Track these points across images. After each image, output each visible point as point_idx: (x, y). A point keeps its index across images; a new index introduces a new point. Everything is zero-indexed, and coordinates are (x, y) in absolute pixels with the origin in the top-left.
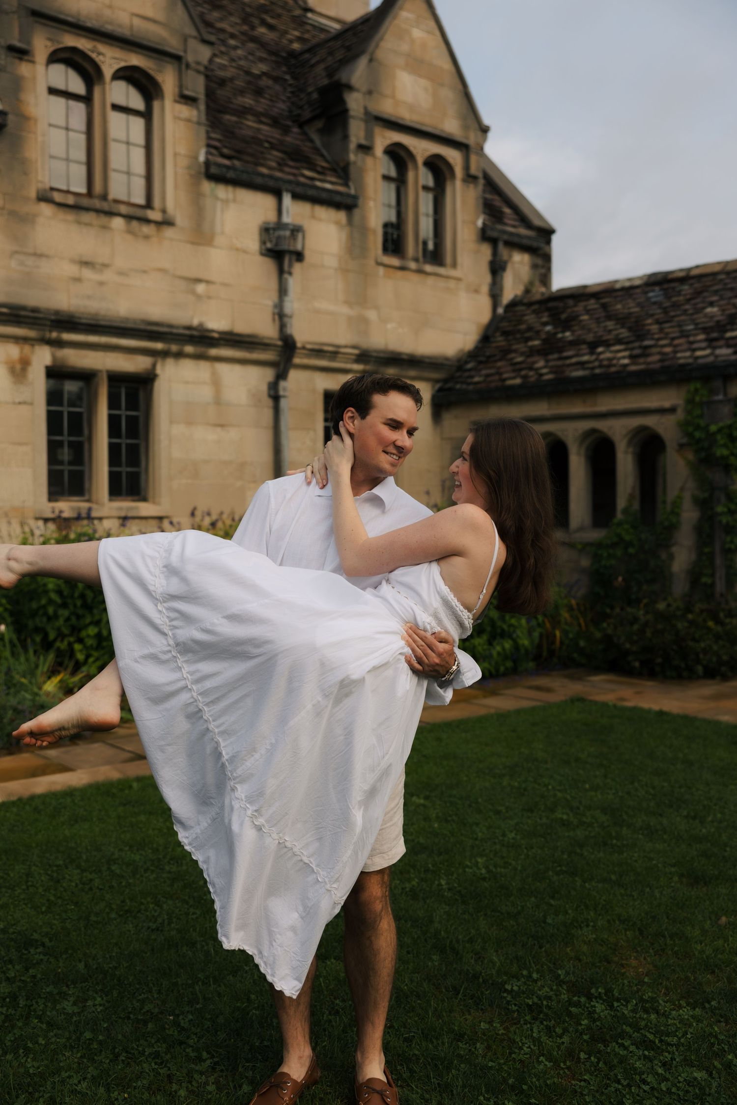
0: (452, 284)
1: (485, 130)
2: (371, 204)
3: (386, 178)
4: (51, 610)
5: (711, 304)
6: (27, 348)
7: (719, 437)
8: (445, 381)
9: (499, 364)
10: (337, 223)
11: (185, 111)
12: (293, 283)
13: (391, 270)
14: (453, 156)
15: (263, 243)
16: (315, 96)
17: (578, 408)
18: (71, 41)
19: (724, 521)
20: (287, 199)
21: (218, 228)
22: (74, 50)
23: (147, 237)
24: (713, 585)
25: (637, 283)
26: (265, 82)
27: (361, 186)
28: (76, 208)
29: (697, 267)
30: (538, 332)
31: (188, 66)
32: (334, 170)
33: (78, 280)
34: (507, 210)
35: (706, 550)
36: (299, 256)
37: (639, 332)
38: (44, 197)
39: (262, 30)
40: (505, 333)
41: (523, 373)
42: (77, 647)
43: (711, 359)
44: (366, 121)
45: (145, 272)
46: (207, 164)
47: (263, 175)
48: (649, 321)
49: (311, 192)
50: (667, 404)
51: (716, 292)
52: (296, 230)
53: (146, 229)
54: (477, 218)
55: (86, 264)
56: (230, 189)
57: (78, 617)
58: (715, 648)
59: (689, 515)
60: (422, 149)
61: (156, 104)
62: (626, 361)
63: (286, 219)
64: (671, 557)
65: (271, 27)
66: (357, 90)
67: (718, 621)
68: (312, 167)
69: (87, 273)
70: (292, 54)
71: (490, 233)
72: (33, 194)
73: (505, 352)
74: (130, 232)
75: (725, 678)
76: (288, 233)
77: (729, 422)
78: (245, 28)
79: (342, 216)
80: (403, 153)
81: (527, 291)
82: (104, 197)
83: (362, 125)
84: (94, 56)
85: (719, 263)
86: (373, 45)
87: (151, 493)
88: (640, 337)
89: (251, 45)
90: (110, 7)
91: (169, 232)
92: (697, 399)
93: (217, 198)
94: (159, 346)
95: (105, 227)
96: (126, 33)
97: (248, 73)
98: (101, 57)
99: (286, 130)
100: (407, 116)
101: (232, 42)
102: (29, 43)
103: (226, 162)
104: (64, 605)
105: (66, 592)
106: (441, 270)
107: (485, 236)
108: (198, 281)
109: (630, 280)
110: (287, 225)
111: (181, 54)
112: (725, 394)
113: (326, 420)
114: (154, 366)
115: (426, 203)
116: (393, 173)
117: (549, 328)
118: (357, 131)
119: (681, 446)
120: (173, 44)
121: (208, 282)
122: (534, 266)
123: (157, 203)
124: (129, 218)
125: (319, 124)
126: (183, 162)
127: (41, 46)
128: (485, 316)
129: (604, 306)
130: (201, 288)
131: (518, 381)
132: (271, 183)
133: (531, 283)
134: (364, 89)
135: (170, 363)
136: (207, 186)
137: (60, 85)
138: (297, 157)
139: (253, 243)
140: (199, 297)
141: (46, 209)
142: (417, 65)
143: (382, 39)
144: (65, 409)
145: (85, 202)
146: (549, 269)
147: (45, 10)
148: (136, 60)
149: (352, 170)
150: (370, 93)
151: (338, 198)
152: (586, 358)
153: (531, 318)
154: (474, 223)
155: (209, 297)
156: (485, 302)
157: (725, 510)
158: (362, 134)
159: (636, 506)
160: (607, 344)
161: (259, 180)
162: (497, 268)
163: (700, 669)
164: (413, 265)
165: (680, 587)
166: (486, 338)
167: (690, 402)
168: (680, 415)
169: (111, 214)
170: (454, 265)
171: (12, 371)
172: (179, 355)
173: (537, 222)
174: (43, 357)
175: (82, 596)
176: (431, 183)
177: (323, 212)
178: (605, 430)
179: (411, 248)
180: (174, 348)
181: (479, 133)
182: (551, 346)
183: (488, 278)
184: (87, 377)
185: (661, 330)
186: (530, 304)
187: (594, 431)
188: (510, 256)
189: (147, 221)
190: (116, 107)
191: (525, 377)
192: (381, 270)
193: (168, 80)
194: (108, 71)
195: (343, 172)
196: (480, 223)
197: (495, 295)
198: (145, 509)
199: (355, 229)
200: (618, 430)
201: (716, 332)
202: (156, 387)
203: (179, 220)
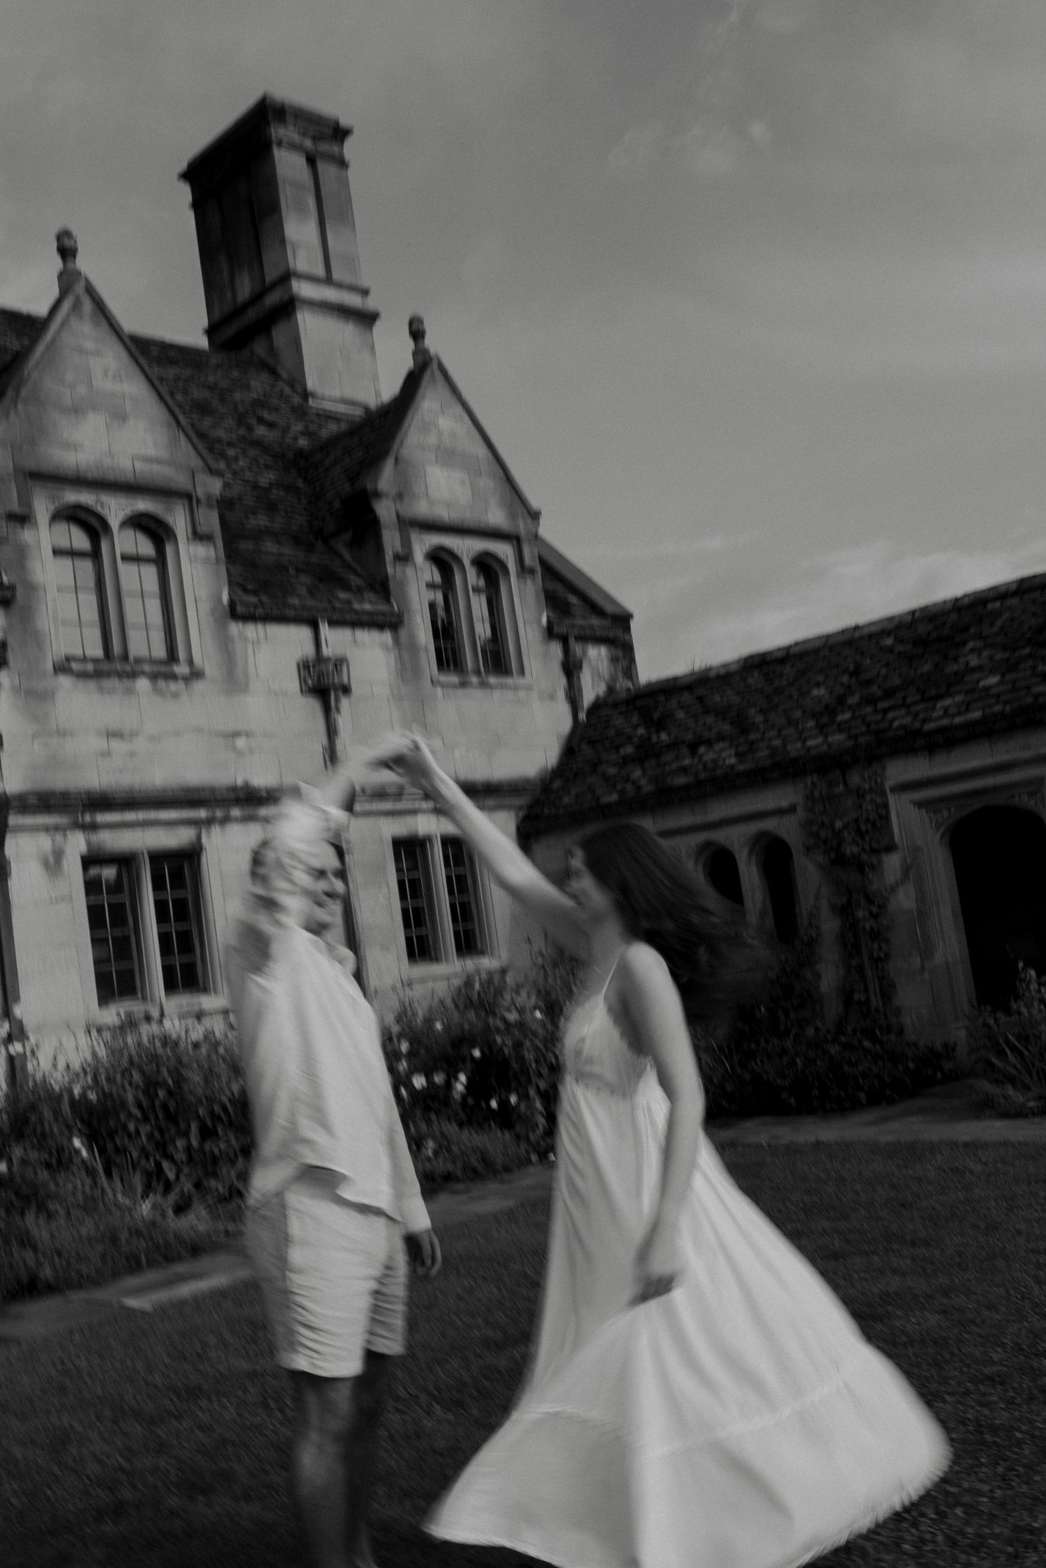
0: (522, 694)
1: (535, 516)
2: (418, 619)
3: (431, 586)
4: (131, 1127)
5: (818, 685)
6: (59, 837)
7: (846, 834)
8: (530, 807)
9: (590, 780)
10: (384, 647)
11: (201, 550)
12: (343, 721)
13: (450, 691)
14: (504, 550)
15: (302, 681)
16: (337, 505)
17: (687, 819)
18: (73, 496)
19: (868, 927)
20: (324, 629)
21: (251, 670)
22: (77, 505)
23: (176, 696)
24: (868, 1000)
25: (733, 668)
26: (277, 493)
27: (404, 599)
28: (98, 675)
29: (797, 644)
30: (630, 738)
31: (198, 501)
32: (372, 588)
33: (107, 754)
34: (573, 600)
35: (854, 962)
36: (346, 690)
37: (743, 726)
38: (63, 667)
39: (261, 431)
40: (592, 743)
41: (619, 787)
42: (166, 1165)
43: (825, 747)
44: (401, 530)
45: (178, 733)
46: (232, 604)
47: (294, 607)
48: (752, 711)
49: (348, 617)
50: (785, 803)
51: (821, 671)
52: (340, 662)
53: (173, 686)
54: (541, 615)
55: (113, 734)
56: (260, 627)
57: (161, 1132)
58: (874, 1069)
59: (830, 925)
60: (467, 548)
61: (169, 550)
62: (733, 760)
63: (326, 651)
64: (818, 976)
65: (271, 425)
66: (387, 496)
67: (874, 1040)
68: (346, 587)
69: (116, 745)
70: (300, 454)
71: (560, 629)
72: (49, 666)
73: (595, 765)
74: (156, 691)
75: (891, 1102)
76: (331, 667)
77: (854, 816)
78: (242, 432)
79: (387, 637)
80: (446, 557)
81: (611, 689)
82: (125, 657)
83: (397, 534)
84: (99, 509)
85: (820, 638)
86: (397, 442)
87: (210, 983)
88: (745, 731)
89: (253, 452)
90: (110, 454)
91: (199, 686)
92: (816, 794)
93: (246, 640)
94: (202, 813)
95: (130, 692)
96: (130, 478)
97: (255, 486)
98: (106, 509)
99: (310, 548)
100: (444, 514)
101: (231, 452)
102: (29, 507)
103: (253, 599)
104: (146, 1119)
105: (145, 1103)
106: (509, 681)
107: (551, 633)
108: (236, 734)
109: (725, 666)
110: (329, 659)
111: (190, 487)
112: (846, 784)
113: (399, 870)
114: (199, 838)
115: (479, 605)
116: (438, 578)
117: (641, 731)
118: (391, 540)
119: (808, 849)
120: (180, 480)
121: (247, 735)
122: (614, 660)
123: (182, 654)
124: (154, 677)
125: (347, 536)
126: (205, 607)
127: (42, 508)
128: (566, 725)
129: (700, 699)
130: (241, 743)
131: (614, 797)
132: (305, 614)
133: (614, 679)
134: (393, 492)
135: (216, 830)
136: (235, 628)
137: (64, 543)
138: (328, 578)
139: (293, 684)
140: (239, 753)
141: (65, 681)
142: (448, 456)
143: (406, 434)
144: (105, 900)
145: (106, 667)
146: (632, 660)
147: (41, 470)
148: (143, 505)
149: (392, 585)
150: (400, 496)
151: (380, 619)
152: (687, 762)
153: (618, 721)
154: (539, 622)
155: (251, 751)
156: (563, 709)
157: (867, 914)
158: (398, 543)
159: (770, 922)
160: (709, 743)
161: (290, 613)
162: (571, 669)
163: (862, 1096)
164: (475, 680)
165: (833, 1010)
166: (570, 750)
167: (810, 798)
168: (801, 813)
169: (133, 675)
170: (522, 672)
171: (46, 865)
172: (226, 820)
173: (609, 609)
174: (77, 844)
175: (165, 1107)
176: (482, 583)
177: (364, 636)
178: (723, 841)
179: (470, 662)
180: (219, 813)
181: (529, 521)
182: (646, 752)
183: (563, 681)
184: (126, 861)
185: (766, 721)
186: (615, 705)
187: (708, 844)
188: (585, 653)
189: (173, 677)
190: (125, 558)
191: (622, 792)
192: (439, 691)
193: (179, 521)
194: (114, 523)
195: (382, 587)
196: (544, 620)
197: (573, 697)
198: (208, 1002)
199: (405, 651)
200: (736, 839)
201: (826, 716)
202: (203, 860)
203: (208, 671)
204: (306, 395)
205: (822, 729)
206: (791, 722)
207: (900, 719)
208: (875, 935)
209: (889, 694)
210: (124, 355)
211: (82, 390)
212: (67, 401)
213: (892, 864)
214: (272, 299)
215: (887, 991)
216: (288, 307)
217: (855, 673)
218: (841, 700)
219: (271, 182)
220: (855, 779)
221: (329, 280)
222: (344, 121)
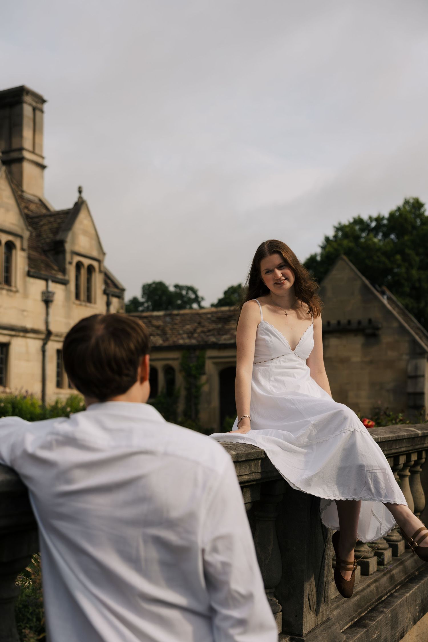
0: (95, 310)
1: (104, 254)
2: (72, 282)
5: (188, 325)
7: (192, 368)
10: (63, 289)
11: (23, 254)
12: (51, 312)
13: (77, 306)
14: (95, 264)
15: (42, 297)
16: (48, 241)
19: (194, 395)
20: (49, 283)
21: (30, 292)
27: (68, 276)
32: (62, 271)
34: (109, 282)
35: (189, 404)
36: (52, 302)
37: (164, 332)
43: (190, 343)
44: (71, 254)
46: (28, 272)
47: (43, 274)
49: (56, 280)
50: (175, 357)
52: (54, 293)
54: (102, 286)
56: (34, 279)
59: (183, 393)
60: (86, 262)
61: (14, 252)
62: (161, 342)
63: (49, 289)
66: (69, 243)
71: (106, 291)
74: (8, 294)
76: (50, 294)
77: (196, 363)
79: (64, 287)
80: (80, 264)
82: (2, 283)
86: (74, 226)
88: (165, 334)
91: (17, 295)
92: (186, 356)
93: (30, 282)
95: (1, 294)
96: (9, 229)
99: (41, 254)
100: (82, 251)
103: (33, 270)
106: (91, 305)
108: (24, 311)
110: (49, 292)
112: (194, 354)
113: (57, 359)
118: (68, 257)
119: (181, 371)
121: (27, 311)
122: (119, 303)
124: (8, 290)
132: (46, 277)
133: (119, 308)
134: (71, 242)
136: (28, 279)
138: (48, 265)
139: (39, 298)
140: (24, 316)
143: (76, 224)
148: (10, 238)
149: (67, 271)
151: (64, 281)
154: (101, 288)
157: (195, 391)
158: (70, 258)
161: (42, 276)
162: (108, 304)
164: (83, 303)
167: (183, 356)
168: (180, 361)
170: (95, 303)
173: (119, 286)
177: (58, 286)
178: (156, 365)
179: (82, 298)
181: (103, 256)
183: (106, 308)
185: (172, 332)
188: (112, 300)
192: (75, 306)
193: (18, 244)
195: (64, 272)
196: (103, 288)
198: (7, 390)
199: (67, 291)
200: (159, 365)
201: (191, 334)
202: (10, 348)
203: (20, 291)
204: (22, 191)
205: (189, 338)
206: (180, 334)
207: (213, 339)
208: (197, 397)
209: (209, 331)
213: (204, 378)
214: (15, 155)
215: (197, 412)
216: (21, 160)
217: (199, 323)
218: (195, 330)
219: (20, 115)
220: (198, 353)
221: (33, 152)
222: (45, 98)
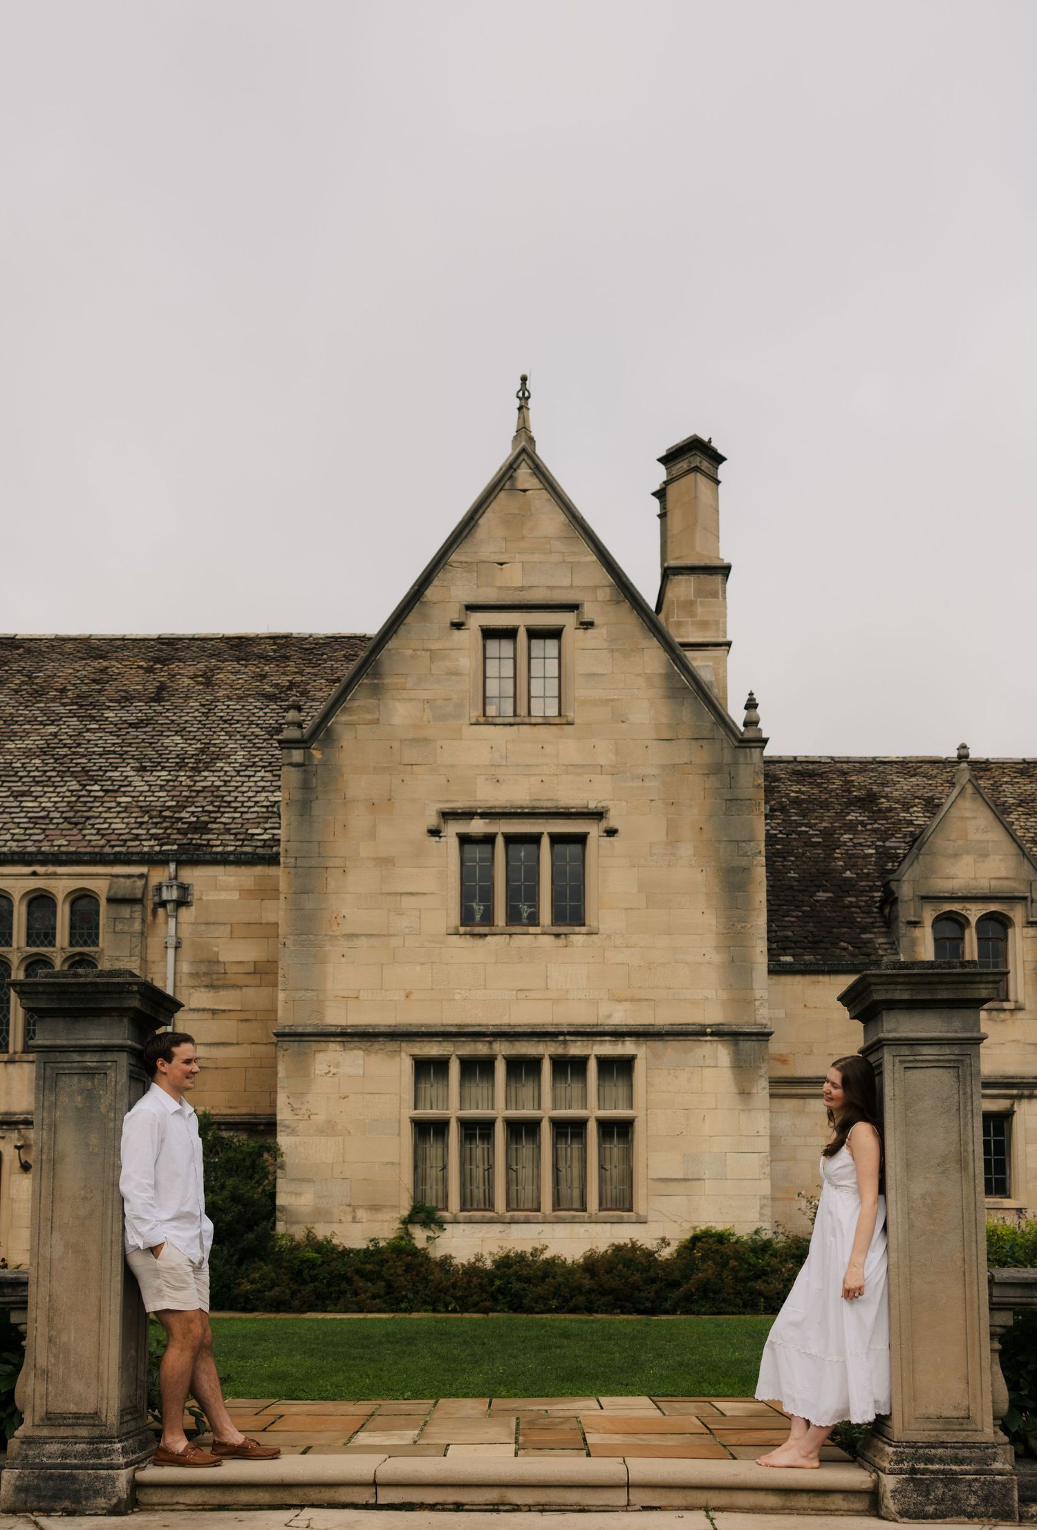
11: (1030, 932)
18: (947, 907)
22: (951, 912)
23: (1003, 1021)
31: (1032, 902)
45: (1002, 1044)
53: (1002, 1015)
61: (1010, 932)
74: (990, 1019)
84: (963, 912)
87: (1013, 1194)
90: (975, 878)
91: (1020, 1015)
94: (1015, 1092)
96: (987, 892)
98: (969, 912)
102: (921, 916)
111: (1028, 894)
114: (1012, 1105)
120: (1021, 890)
123: (1012, 997)
127: (927, 916)
135: (1024, 1102)
147: (930, 894)
148: (993, 907)
172: (1031, 1097)
180: (1026, 1092)
189: (1005, 1010)
190: (980, 940)
194: (973, 920)
198: (1007, 1203)
202: (1015, 1117)
203: (1028, 1006)
210: (991, 815)
211: (960, 842)
212: (950, 851)
